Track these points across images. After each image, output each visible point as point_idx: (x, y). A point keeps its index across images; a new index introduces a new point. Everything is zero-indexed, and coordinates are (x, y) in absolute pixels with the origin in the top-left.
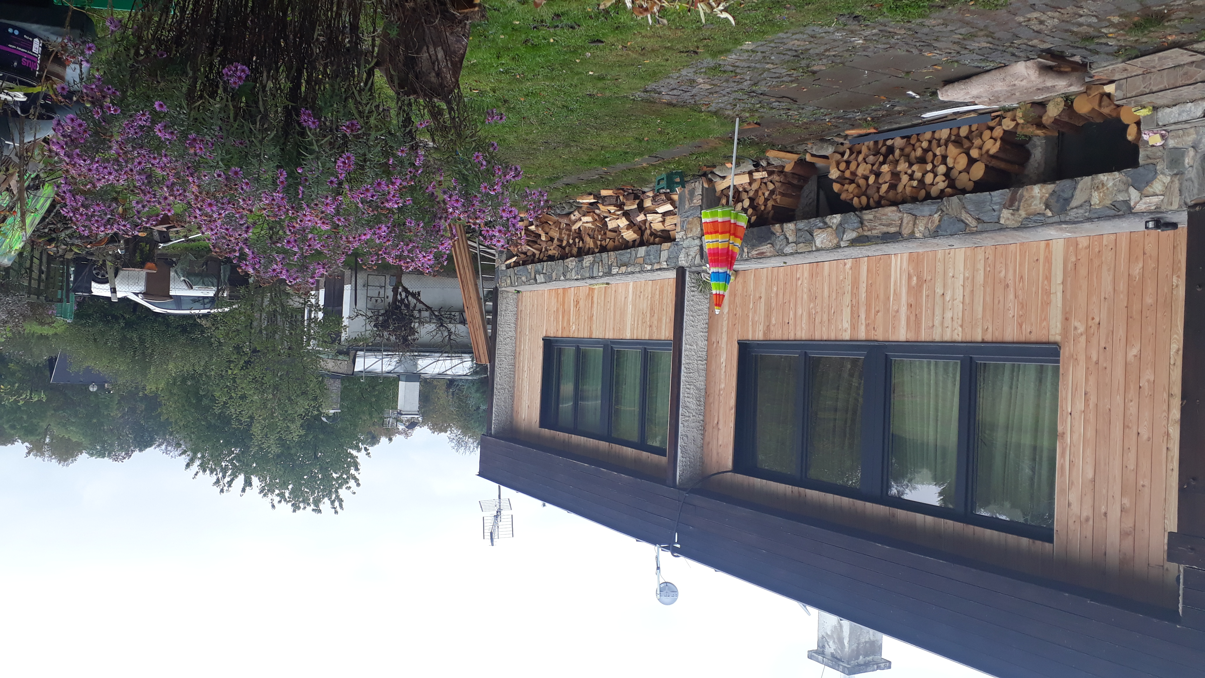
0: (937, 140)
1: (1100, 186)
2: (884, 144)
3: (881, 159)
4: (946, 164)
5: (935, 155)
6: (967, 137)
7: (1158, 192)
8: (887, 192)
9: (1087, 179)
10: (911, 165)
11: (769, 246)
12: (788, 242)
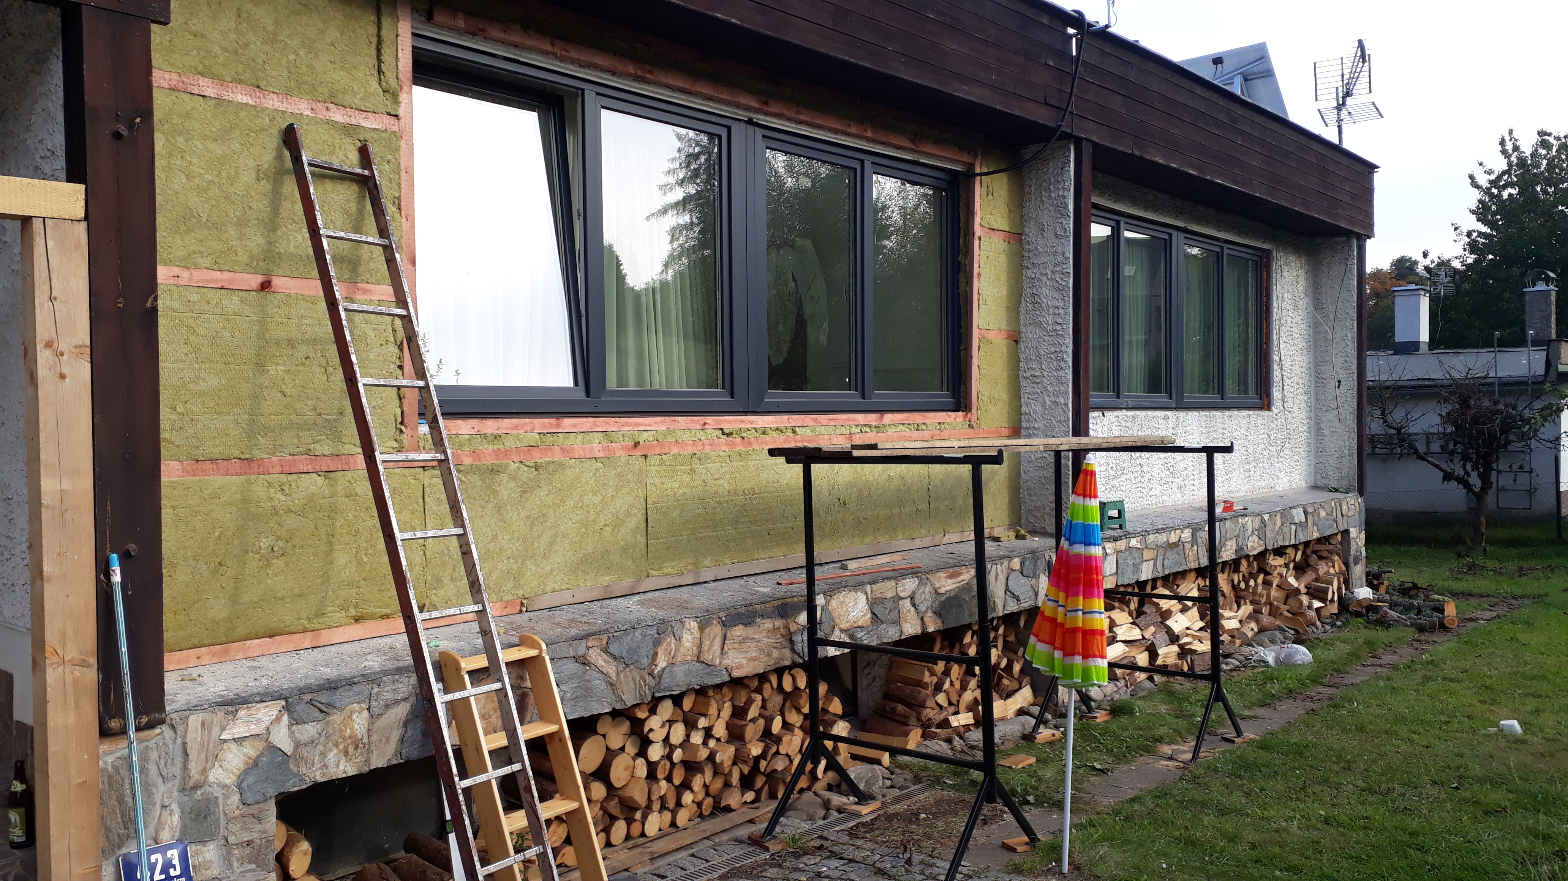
1: (351, 749)
7: (233, 746)
9: (379, 761)
11: (942, 590)
12: (912, 598)
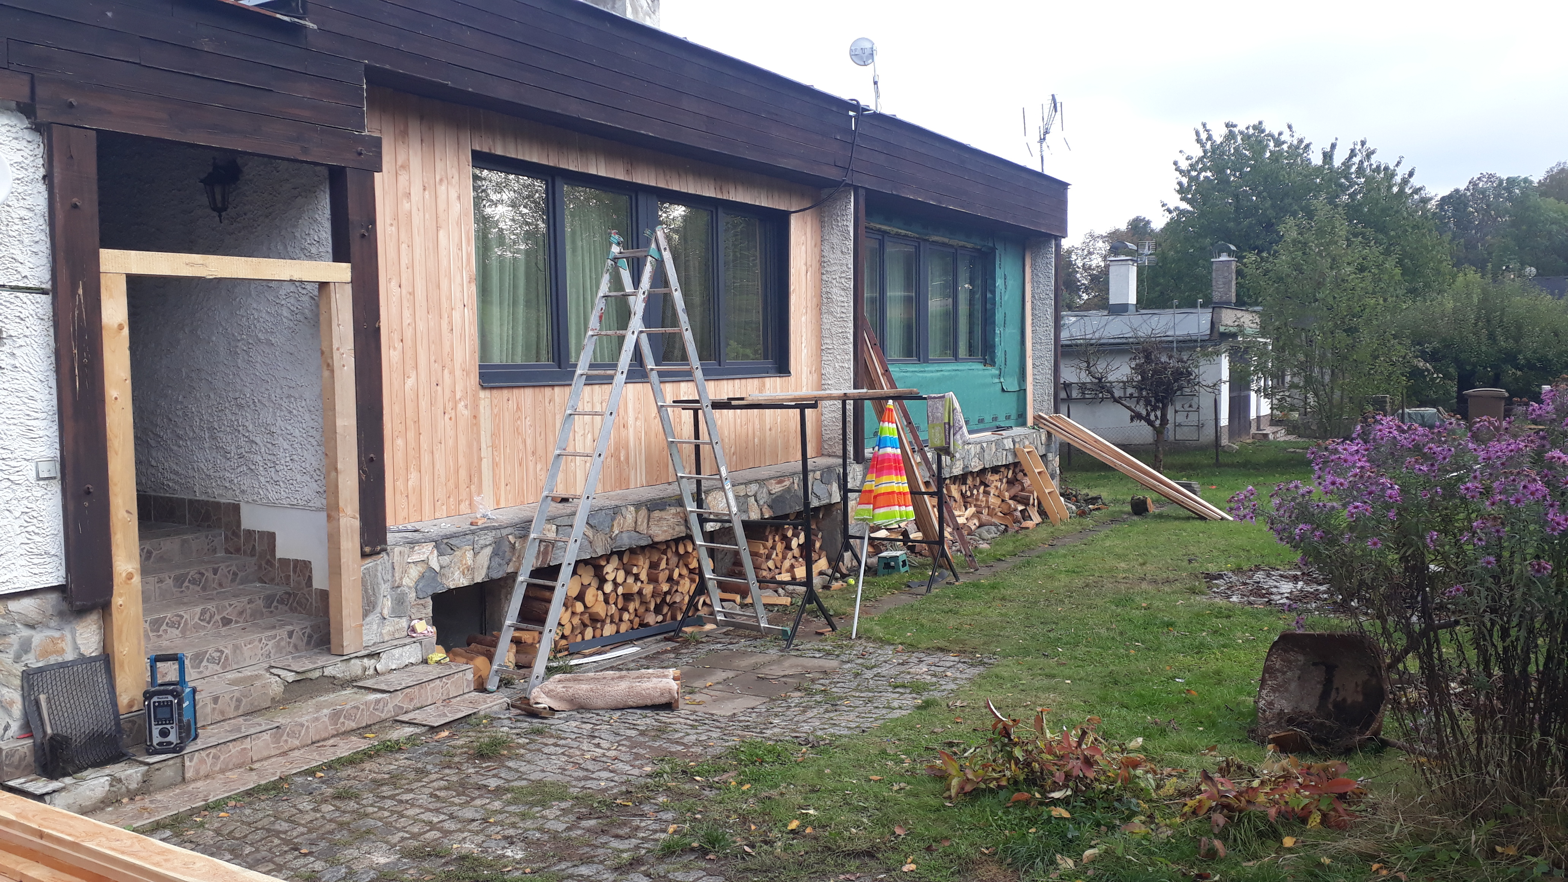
0: (614, 622)
1: (465, 572)
2: (665, 616)
3: (668, 598)
4: (604, 594)
5: (616, 604)
6: (585, 626)
7: (413, 565)
8: (660, 559)
9: (479, 579)
10: (640, 593)
11: (773, 492)
12: (755, 496)
